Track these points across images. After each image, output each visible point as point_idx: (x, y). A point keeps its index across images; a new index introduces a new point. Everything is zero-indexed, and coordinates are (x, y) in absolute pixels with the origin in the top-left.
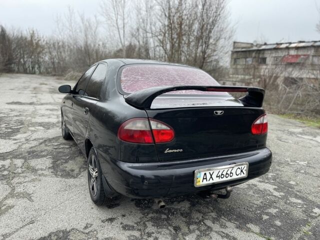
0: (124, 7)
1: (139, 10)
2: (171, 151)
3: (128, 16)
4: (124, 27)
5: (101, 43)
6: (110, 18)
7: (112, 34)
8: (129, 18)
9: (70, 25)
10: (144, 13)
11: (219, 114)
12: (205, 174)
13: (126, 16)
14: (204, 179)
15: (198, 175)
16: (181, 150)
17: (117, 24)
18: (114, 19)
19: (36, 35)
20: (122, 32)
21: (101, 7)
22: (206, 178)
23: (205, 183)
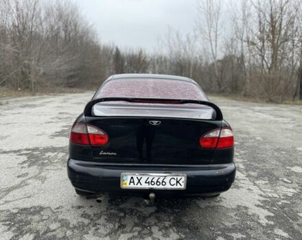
0: (218, 19)
1: (234, 19)
2: (105, 153)
3: (222, 26)
4: (216, 38)
5: (198, 56)
6: (202, 31)
7: (205, 46)
8: (222, 29)
9: (169, 42)
10: (240, 22)
11: (155, 124)
12: (132, 178)
13: (219, 27)
14: (131, 182)
15: (125, 178)
16: (115, 154)
17: (210, 36)
18: (208, 31)
19: (143, 53)
20: (214, 43)
21: (195, 22)
22: (133, 182)
23: (132, 186)
